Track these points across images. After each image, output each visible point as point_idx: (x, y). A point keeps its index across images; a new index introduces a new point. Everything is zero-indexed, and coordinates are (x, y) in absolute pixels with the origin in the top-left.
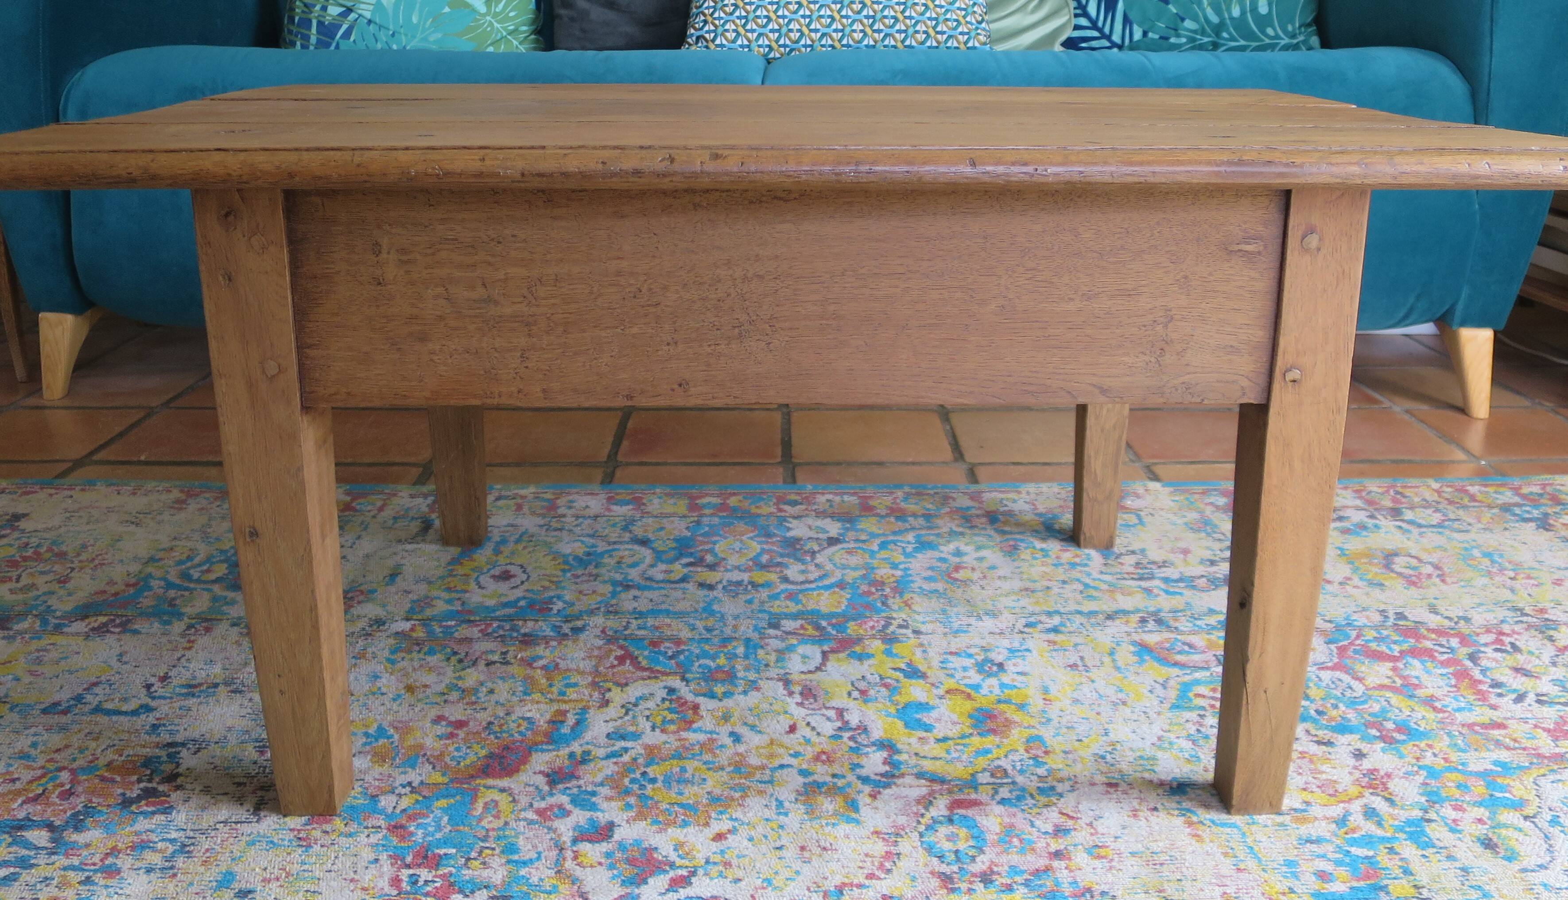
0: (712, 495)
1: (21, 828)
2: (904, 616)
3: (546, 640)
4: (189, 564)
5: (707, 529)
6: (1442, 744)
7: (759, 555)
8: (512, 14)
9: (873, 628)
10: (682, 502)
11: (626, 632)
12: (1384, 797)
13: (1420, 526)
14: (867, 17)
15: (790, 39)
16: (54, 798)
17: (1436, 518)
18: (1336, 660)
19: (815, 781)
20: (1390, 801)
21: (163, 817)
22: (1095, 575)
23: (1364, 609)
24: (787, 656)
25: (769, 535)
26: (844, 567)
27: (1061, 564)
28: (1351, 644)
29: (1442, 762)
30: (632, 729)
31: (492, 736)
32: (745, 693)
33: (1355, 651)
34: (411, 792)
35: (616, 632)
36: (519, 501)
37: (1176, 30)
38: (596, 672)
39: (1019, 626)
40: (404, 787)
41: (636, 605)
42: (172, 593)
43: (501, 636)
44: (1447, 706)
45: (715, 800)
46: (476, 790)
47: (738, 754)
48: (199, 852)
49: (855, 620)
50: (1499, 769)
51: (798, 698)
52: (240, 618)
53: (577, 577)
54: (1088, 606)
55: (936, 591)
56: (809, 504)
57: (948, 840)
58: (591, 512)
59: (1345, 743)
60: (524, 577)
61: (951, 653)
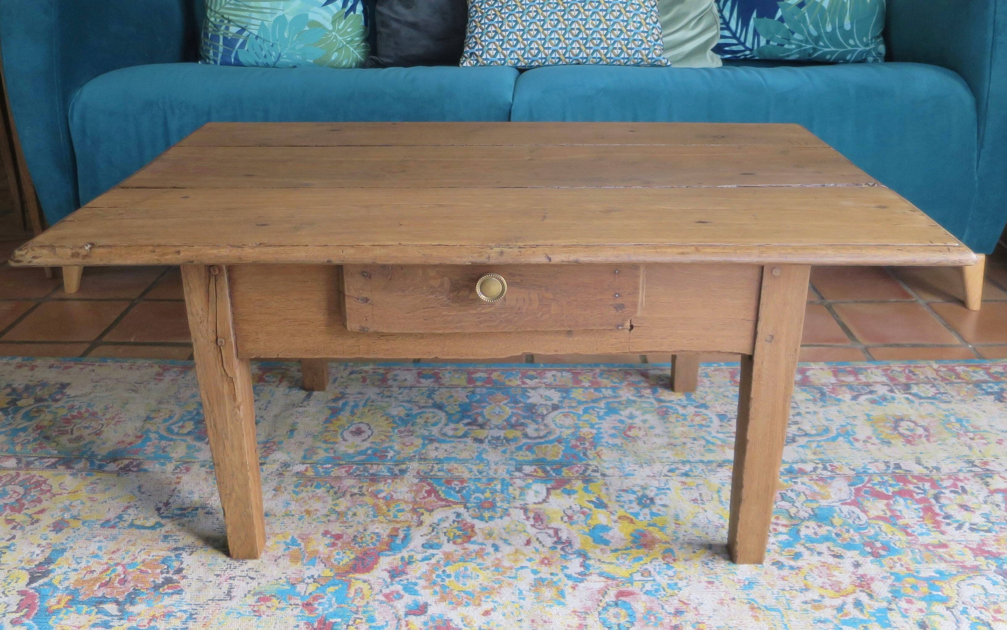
0: (482, 371)
1: (101, 603)
2: (596, 464)
3: (385, 478)
4: (171, 422)
5: (479, 397)
6: (907, 558)
7: (510, 417)
8: (349, 30)
9: (577, 471)
10: (463, 377)
11: (431, 474)
12: (867, 593)
13: (921, 398)
14: (582, 39)
15: (531, 54)
16: (116, 584)
17: (931, 391)
18: (853, 498)
19: (541, 578)
20: (871, 596)
21: (178, 596)
22: (714, 434)
23: (876, 461)
24: (526, 492)
25: (516, 402)
26: (562, 426)
27: (694, 426)
28: (864, 486)
29: (905, 570)
30: (436, 541)
31: (357, 545)
32: (501, 517)
33: (866, 492)
34: (314, 582)
35: (425, 473)
36: (364, 375)
37: (788, 40)
38: (415, 502)
39: (665, 471)
40: (309, 578)
41: (437, 454)
42: (163, 443)
43: (359, 475)
44: (914, 532)
45: (484, 589)
46: (350, 581)
47: (497, 559)
48: (200, 618)
49: (566, 466)
50: (938, 575)
51: (532, 521)
52: (205, 461)
53: (400, 432)
54: (709, 457)
55: (616, 445)
56: (541, 379)
57: (615, 617)
58: (408, 384)
59: (851, 556)
60: (369, 432)
61: (623, 490)
